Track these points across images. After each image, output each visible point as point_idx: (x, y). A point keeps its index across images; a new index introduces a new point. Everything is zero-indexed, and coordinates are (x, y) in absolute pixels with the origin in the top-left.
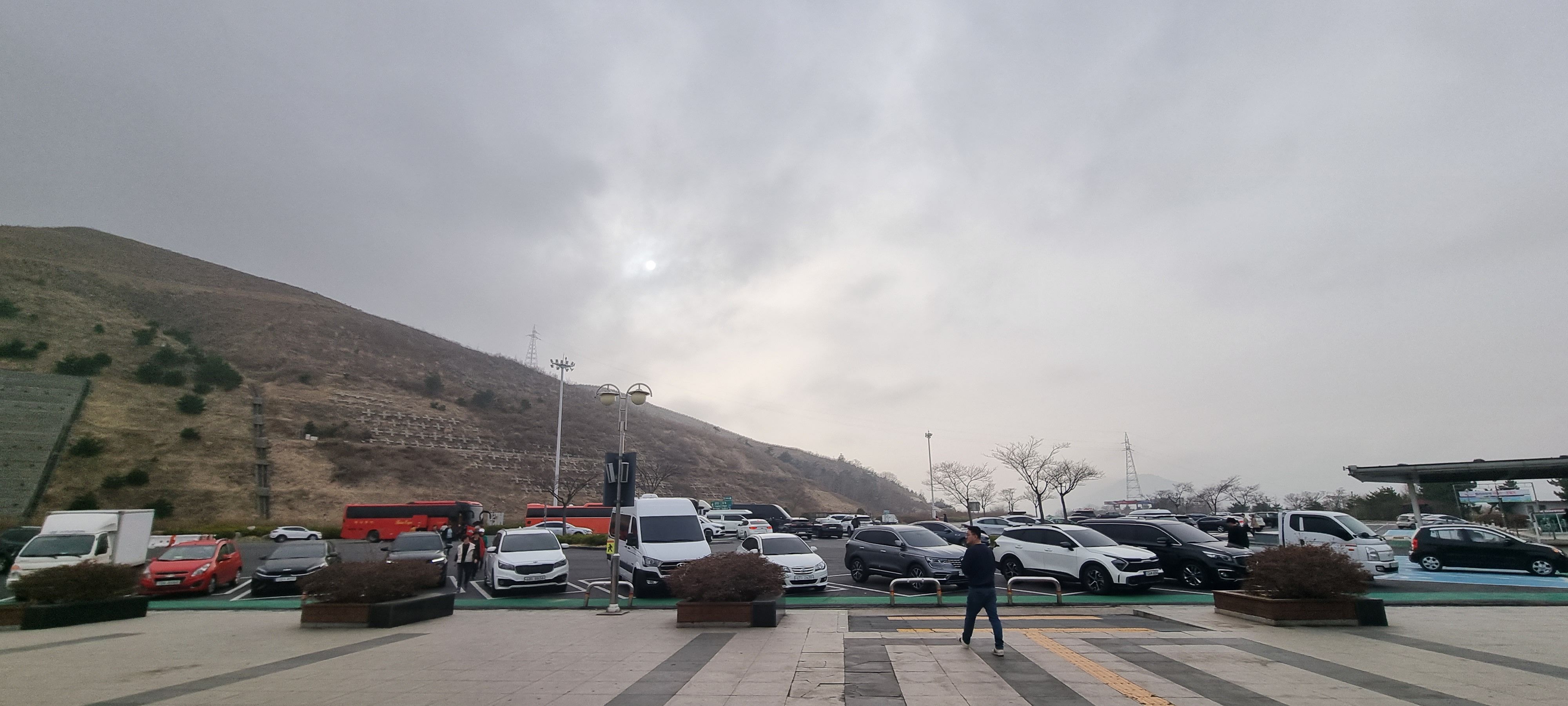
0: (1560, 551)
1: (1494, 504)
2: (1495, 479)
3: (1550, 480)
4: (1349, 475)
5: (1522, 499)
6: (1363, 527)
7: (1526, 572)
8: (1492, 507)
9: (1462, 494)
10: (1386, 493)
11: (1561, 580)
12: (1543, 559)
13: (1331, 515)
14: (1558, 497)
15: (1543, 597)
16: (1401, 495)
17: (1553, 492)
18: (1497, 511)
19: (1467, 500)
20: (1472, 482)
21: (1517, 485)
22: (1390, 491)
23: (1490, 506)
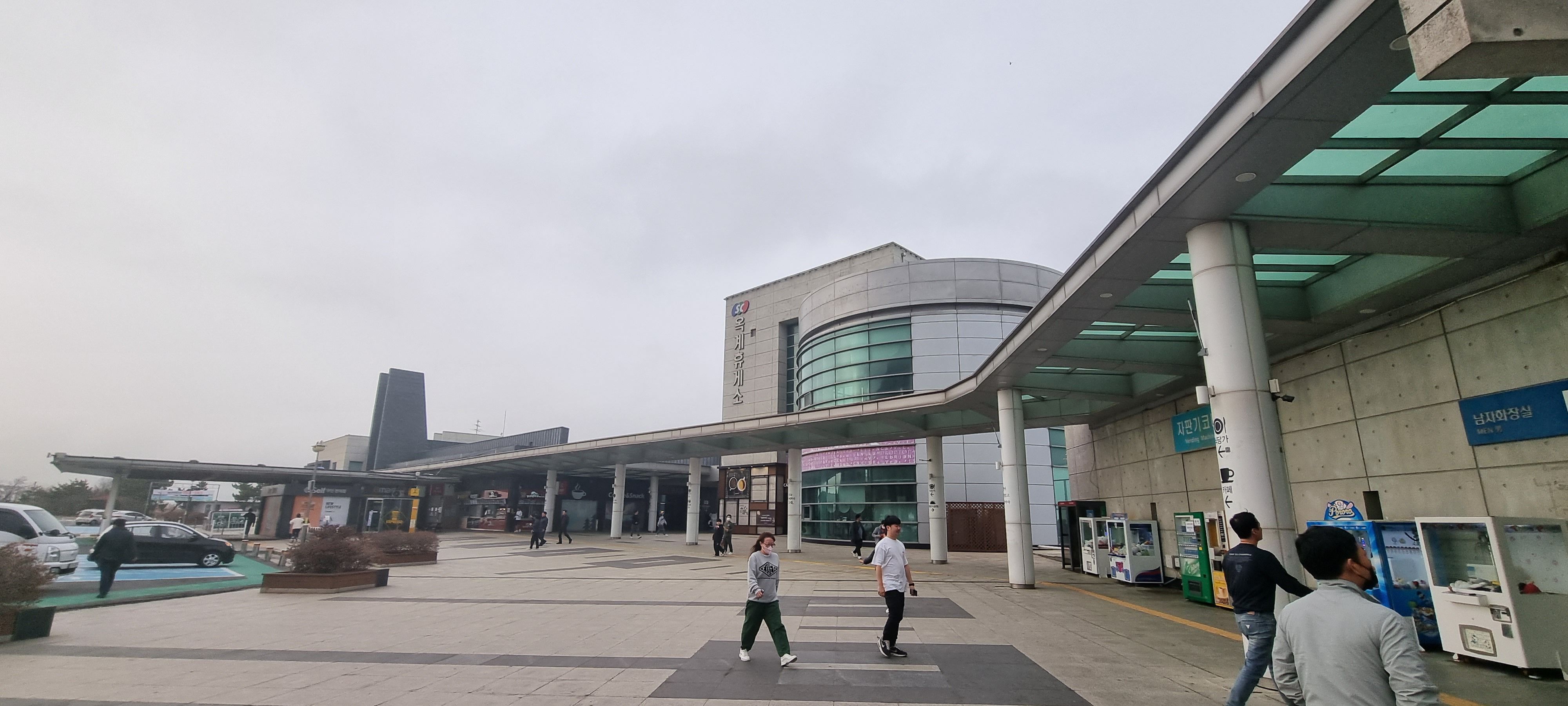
0: (231, 545)
1: (179, 502)
2: (193, 479)
3: (234, 483)
4: (52, 463)
5: (205, 499)
6: (55, 522)
7: (196, 564)
8: (177, 505)
9: (155, 492)
10: (77, 486)
11: (222, 570)
12: (213, 551)
13: (20, 508)
14: (234, 498)
15: (206, 587)
16: (93, 490)
17: (232, 494)
18: (179, 508)
19: (158, 498)
20: (170, 481)
21: (207, 486)
22: (83, 484)
23: (176, 503)
